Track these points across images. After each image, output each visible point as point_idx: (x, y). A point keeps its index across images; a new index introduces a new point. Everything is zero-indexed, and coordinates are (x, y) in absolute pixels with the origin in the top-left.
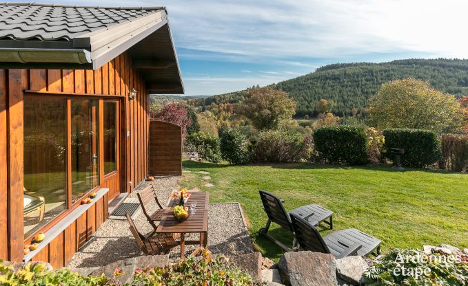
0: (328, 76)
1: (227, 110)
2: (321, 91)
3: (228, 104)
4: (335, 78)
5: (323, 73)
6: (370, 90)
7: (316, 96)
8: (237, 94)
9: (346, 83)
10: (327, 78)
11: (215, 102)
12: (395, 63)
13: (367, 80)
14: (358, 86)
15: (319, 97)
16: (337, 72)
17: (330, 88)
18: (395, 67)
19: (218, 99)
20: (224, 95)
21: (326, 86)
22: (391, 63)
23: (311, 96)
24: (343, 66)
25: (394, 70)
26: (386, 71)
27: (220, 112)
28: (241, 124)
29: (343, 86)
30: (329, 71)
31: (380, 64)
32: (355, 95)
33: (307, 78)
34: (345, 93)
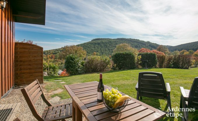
0: (96, 43)
1: (52, 58)
2: (93, 49)
3: (52, 55)
4: (99, 44)
5: (94, 41)
6: (111, 49)
7: (92, 51)
8: (57, 50)
9: (102, 46)
10: (96, 44)
11: (45, 54)
12: (118, 39)
13: (109, 45)
14: (106, 47)
15: (93, 51)
16: (99, 41)
17: (97, 48)
18: (118, 40)
19: (46, 52)
20: (49, 50)
21: (95, 47)
22: (117, 39)
23: (90, 51)
24: (101, 39)
25: (118, 42)
26: (115, 42)
27: (47, 59)
28: (59, 64)
29: (101, 47)
30: (96, 41)
31: (114, 39)
32: (106, 50)
33: (88, 43)
34: (102, 50)
